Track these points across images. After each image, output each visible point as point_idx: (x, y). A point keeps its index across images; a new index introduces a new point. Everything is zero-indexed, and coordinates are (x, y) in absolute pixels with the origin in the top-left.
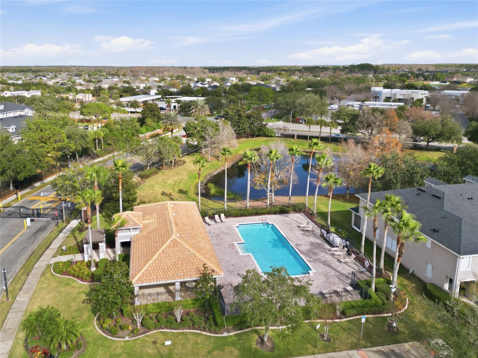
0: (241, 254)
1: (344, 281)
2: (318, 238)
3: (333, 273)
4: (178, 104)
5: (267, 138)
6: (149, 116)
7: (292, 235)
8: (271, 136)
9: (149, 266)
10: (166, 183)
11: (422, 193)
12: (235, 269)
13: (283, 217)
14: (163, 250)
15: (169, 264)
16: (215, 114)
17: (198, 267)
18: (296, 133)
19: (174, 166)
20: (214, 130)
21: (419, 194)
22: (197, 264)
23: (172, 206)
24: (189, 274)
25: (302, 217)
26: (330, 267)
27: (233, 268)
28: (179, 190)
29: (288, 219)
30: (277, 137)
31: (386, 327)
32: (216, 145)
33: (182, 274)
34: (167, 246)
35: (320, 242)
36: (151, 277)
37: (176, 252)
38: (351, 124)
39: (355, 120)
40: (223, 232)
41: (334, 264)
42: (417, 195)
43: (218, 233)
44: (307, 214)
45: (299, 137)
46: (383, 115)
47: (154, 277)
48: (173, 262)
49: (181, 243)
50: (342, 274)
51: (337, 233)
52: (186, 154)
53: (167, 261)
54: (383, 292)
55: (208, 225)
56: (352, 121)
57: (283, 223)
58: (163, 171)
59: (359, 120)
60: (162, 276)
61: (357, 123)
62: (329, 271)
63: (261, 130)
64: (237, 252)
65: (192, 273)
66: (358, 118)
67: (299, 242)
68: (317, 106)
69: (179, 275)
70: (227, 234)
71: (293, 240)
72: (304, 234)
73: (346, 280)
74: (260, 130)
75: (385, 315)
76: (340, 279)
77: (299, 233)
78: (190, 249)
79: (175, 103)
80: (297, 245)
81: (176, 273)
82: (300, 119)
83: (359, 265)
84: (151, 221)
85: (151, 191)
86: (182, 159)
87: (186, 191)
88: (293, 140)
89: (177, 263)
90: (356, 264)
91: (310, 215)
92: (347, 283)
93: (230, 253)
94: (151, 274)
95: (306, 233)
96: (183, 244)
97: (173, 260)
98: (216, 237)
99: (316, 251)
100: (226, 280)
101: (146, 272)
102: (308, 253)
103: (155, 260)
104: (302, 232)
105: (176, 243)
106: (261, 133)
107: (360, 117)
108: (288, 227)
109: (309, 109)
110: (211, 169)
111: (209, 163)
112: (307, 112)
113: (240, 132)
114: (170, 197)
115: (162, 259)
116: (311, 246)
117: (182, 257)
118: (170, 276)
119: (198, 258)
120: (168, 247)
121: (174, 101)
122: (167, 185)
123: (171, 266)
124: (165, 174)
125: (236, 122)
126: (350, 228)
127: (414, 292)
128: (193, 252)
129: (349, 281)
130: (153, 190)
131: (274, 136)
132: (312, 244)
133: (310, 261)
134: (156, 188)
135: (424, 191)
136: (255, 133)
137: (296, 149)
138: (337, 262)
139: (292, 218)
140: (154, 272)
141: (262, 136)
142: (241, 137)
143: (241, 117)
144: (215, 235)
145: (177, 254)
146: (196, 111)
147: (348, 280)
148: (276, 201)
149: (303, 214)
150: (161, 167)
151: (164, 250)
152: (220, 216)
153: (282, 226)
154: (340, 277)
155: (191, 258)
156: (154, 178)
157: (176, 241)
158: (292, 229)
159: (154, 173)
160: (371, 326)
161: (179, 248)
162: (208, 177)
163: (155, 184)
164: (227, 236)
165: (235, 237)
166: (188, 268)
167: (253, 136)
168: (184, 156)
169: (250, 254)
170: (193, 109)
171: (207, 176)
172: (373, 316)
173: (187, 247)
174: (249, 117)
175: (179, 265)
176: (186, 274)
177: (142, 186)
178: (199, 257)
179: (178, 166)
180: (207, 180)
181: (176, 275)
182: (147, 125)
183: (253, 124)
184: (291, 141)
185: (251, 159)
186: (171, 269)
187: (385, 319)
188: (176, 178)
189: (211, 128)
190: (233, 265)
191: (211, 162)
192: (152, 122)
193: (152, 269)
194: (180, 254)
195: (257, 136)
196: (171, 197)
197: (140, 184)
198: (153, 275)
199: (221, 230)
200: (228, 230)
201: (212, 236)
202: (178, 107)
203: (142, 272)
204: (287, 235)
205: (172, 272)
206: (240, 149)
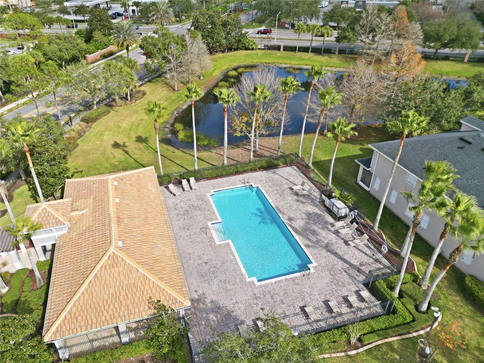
0: (218, 243)
1: (355, 279)
2: (316, 206)
3: (340, 264)
4: (137, 7)
5: (248, 52)
6: (98, 28)
7: (282, 203)
8: (253, 49)
9: (74, 305)
10: (119, 127)
11: (467, 146)
12: (209, 270)
13: (271, 175)
14: (96, 275)
15: (106, 297)
16: (183, 20)
17: (150, 298)
18: (282, 44)
19: (131, 100)
20: (180, 47)
21: (462, 148)
22: (149, 292)
23: (116, 183)
24: (137, 310)
25: (294, 172)
26: (336, 254)
27: (206, 267)
28: (137, 138)
29: (277, 176)
30: (259, 49)
31: (417, 356)
32: (183, 69)
33: (126, 313)
34: (101, 267)
35: (319, 212)
36: (78, 324)
37: (116, 275)
38: (350, 30)
39: (354, 24)
40: (193, 206)
41: (341, 248)
42: (459, 148)
43: (186, 207)
44: (300, 166)
45: (286, 49)
46: (391, 17)
47: (82, 324)
48: (112, 294)
49: (125, 259)
50: (351, 265)
51: (342, 198)
52: (146, 80)
53: (103, 293)
54: (410, 296)
55: (172, 195)
56: (351, 26)
57: (271, 184)
58: (116, 108)
59: (361, 23)
60: (94, 321)
61: (357, 28)
62: (335, 263)
63: (241, 41)
64: (211, 240)
65: (142, 309)
66: (359, 21)
67: (292, 215)
68: (308, 5)
69: (121, 314)
70: (198, 208)
71: (286, 211)
72: (298, 201)
73: (358, 276)
74: (238, 42)
75: (415, 334)
76: (350, 276)
77: (291, 198)
78: (138, 269)
79: (132, 6)
80: (290, 219)
81: (116, 311)
82: (285, 23)
83: (372, 247)
84: (84, 211)
85: (98, 143)
86: (142, 88)
87: (146, 138)
88: (278, 53)
89: (118, 294)
90: (368, 247)
91: (304, 169)
92: (359, 282)
93: (202, 242)
94: (77, 319)
95: (301, 199)
96: (128, 261)
97: (112, 291)
98: (184, 214)
99: (316, 228)
100: (196, 291)
101: (68, 317)
102: (304, 232)
103: (83, 293)
104: (295, 197)
105: (116, 261)
106: (240, 45)
107: (362, 20)
108: (277, 190)
109: (297, 10)
110: (178, 102)
111: (176, 93)
112: (296, 13)
113: (214, 46)
114: (124, 150)
115: (95, 290)
116: (309, 219)
117: (126, 282)
118: (108, 318)
119: (151, 282)
120: (104, 268)
121: (131, 4)
122: (121, 130)
123: (109, 302)
124: (118, 113)
125: (209, 32)
126: (354, 184)
127: (445, 286)
128: (143, 272)
129: (362, 278)
130: (102, 140)
131: (256, 49)
132: (309, 215)
133: (308, 246)
134: (105, 137)
135: (470, 143)
136: (233, 45)
137: (292, 83)
138: (344, 244)
139: (281, 174)
140: (82, 314)
141: (242, 49)
142: (216, 52)
143: (215, 25)
144: (182, 213)
145: (118, 279)
146: (157, 18)
147: (361, 275)
148: (261, 147)
149: (295, 167)
150: (114, 103)
151: (98, 275)
152: (188, 181)
153: (270, 190)
154: (350, 272)
155: (140, 284)
156: (103, 120)
157: (116, 256)
158: (282, 194)
159: (104, 113)
160: (398, 357)
161: (121, 269)
162: (175, 113)
163: (104, 131)
164: (199, 213)
165: (209, 212)
166: (136, 300)
167: (230, 49)
168: (145, 83)
169: (229, 241)
170: (153, 15)
171: (173, 112)
172: (398, 338)
173: (134, 265)
174: (225, 24)
175: (122, 298)
176: (133, 312)
177: (87, 134)
178: (152, 279)
179: (136, 100)
180: (174, 117)
181: (116, 315)
182: (96, 41)
183: (230, 34)
184: (276, 55)
185: (228, 102)
186: (109, 305)
187: (413, 341)
188: (133, 119)
189: (175, 45)
190: (206, 263)
191: (178, 90)
192: (103, 37)
193: (79, 309)
194: (122, 278)
195: (236, 49)
196: (126, 149)
197: (84, 132)
198: (80, 319)
199: (190, 203)
200: (200, 202)
201: (178, 214)
202: (138, 12)
203: (62, 317)
204: (277, 204)
205: (110, 312)
206: (215, 70)
